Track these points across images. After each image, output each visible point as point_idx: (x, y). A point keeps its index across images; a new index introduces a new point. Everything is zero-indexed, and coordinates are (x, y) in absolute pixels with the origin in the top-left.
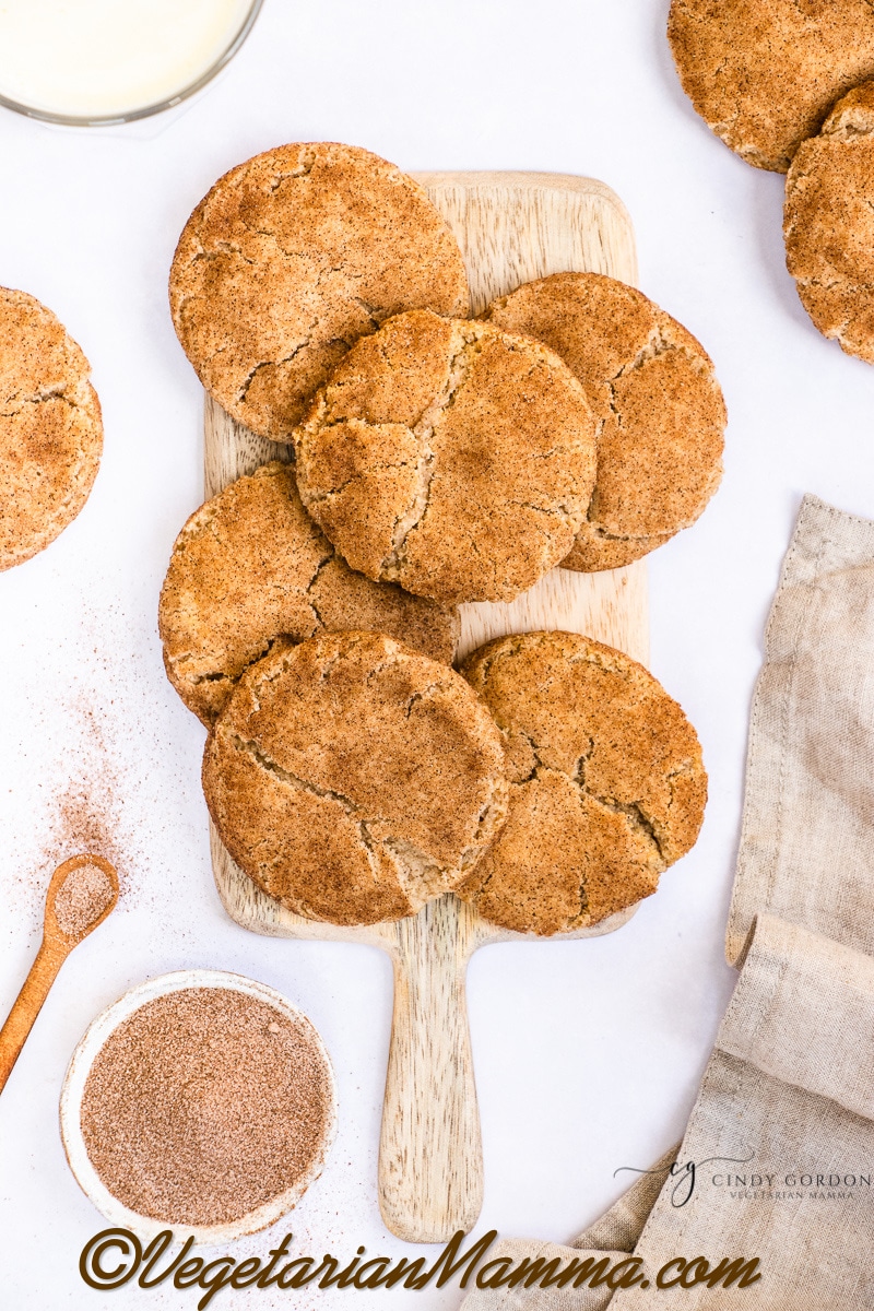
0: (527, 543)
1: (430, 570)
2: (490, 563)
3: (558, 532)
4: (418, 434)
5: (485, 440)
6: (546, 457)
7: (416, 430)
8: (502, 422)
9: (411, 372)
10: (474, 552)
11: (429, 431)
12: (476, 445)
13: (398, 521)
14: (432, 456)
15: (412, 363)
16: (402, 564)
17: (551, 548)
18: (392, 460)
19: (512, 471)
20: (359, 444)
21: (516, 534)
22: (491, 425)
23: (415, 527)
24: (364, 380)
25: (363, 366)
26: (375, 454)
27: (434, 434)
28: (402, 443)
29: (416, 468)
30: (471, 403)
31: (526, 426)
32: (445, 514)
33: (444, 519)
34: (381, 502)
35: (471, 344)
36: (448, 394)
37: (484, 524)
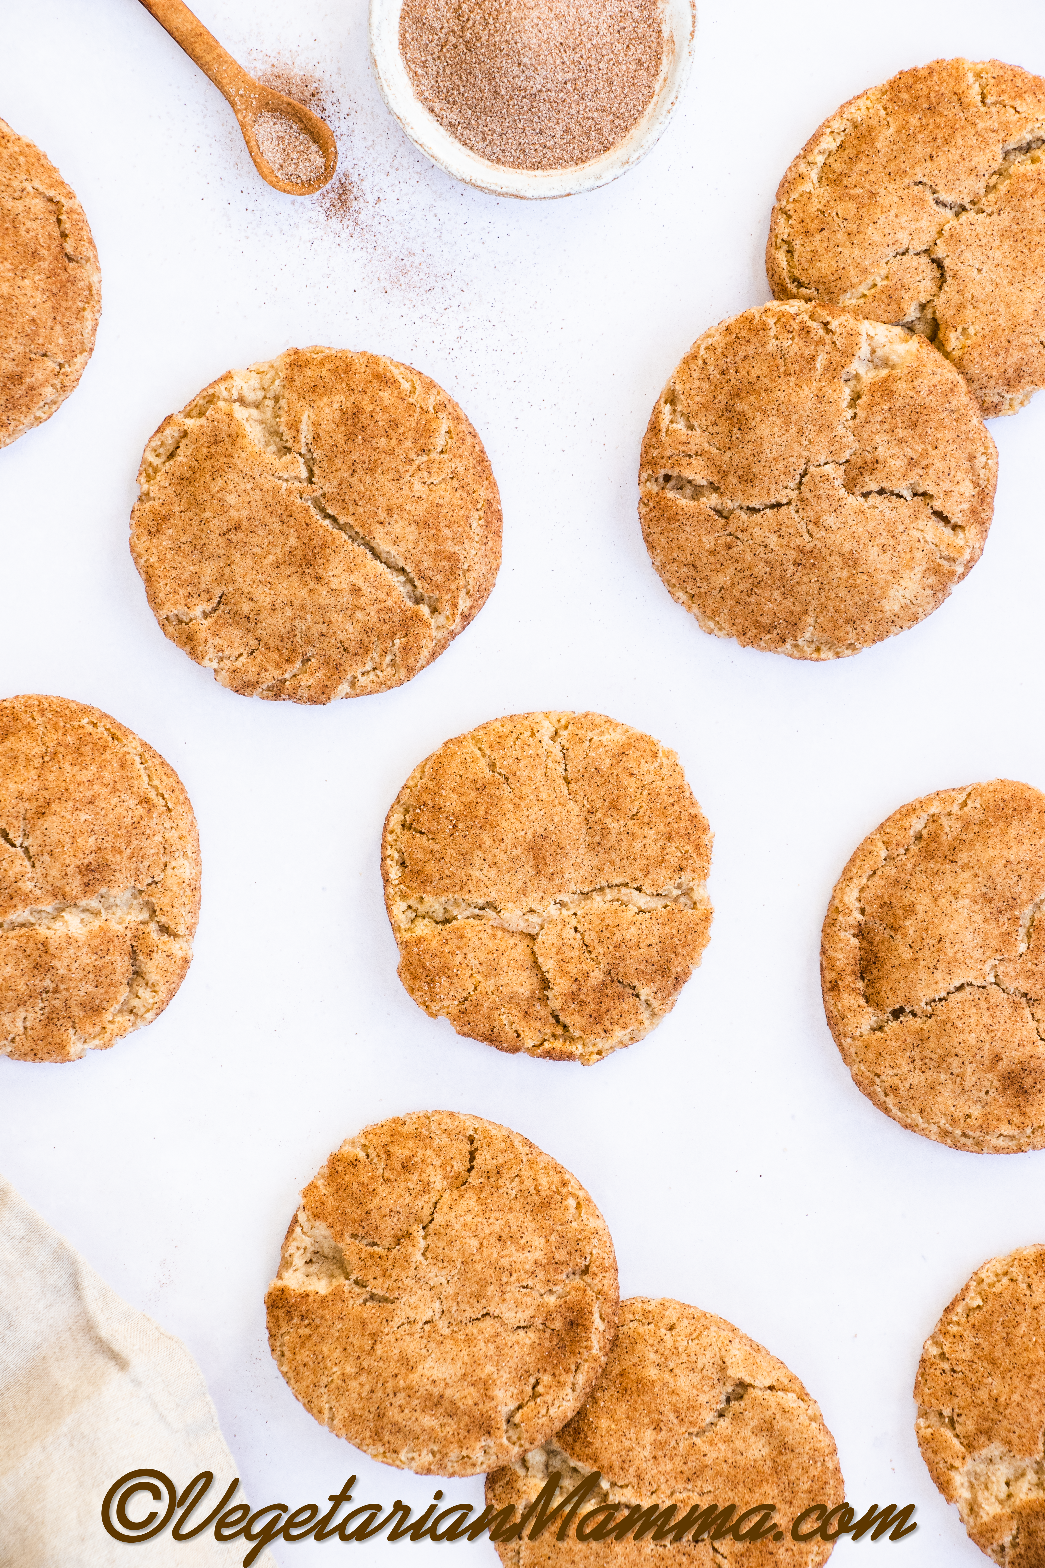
0: (608, 761)
1: (679, 854)
2: (645, 792)
3: (581, 733)
4: (538, 928)
5: (515, 852)
6: (507, 779)
7: (534, 932)
8: (488, 842)
9: (474, 963)
10: (641, 814)
11: (529, 916)
12: (524, 858)
13: (641, 911)
14: (556, 903)
15: (464, 965)
16: (684, 887)
17: (602, 733)
18: (578, 944)
19: (536, 809)
20: (575, 987)
21: (602, 776)
22: (496, 852)
23: (639, 889)
24: (503, 1010)
25: (489, 1017)
26: (579, 966)
27: (531, 911)
28: (555, 941)
29: (575, 914)
30: (481, 884)
31: (481, 813)
32: (612, 862)
33: (617, 861)
34: (628, 937)
35: (415, 911)
36: (481, 913)
37: (605, 815)
